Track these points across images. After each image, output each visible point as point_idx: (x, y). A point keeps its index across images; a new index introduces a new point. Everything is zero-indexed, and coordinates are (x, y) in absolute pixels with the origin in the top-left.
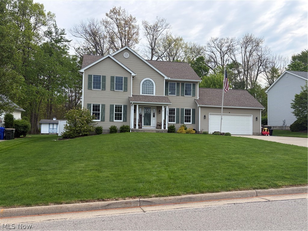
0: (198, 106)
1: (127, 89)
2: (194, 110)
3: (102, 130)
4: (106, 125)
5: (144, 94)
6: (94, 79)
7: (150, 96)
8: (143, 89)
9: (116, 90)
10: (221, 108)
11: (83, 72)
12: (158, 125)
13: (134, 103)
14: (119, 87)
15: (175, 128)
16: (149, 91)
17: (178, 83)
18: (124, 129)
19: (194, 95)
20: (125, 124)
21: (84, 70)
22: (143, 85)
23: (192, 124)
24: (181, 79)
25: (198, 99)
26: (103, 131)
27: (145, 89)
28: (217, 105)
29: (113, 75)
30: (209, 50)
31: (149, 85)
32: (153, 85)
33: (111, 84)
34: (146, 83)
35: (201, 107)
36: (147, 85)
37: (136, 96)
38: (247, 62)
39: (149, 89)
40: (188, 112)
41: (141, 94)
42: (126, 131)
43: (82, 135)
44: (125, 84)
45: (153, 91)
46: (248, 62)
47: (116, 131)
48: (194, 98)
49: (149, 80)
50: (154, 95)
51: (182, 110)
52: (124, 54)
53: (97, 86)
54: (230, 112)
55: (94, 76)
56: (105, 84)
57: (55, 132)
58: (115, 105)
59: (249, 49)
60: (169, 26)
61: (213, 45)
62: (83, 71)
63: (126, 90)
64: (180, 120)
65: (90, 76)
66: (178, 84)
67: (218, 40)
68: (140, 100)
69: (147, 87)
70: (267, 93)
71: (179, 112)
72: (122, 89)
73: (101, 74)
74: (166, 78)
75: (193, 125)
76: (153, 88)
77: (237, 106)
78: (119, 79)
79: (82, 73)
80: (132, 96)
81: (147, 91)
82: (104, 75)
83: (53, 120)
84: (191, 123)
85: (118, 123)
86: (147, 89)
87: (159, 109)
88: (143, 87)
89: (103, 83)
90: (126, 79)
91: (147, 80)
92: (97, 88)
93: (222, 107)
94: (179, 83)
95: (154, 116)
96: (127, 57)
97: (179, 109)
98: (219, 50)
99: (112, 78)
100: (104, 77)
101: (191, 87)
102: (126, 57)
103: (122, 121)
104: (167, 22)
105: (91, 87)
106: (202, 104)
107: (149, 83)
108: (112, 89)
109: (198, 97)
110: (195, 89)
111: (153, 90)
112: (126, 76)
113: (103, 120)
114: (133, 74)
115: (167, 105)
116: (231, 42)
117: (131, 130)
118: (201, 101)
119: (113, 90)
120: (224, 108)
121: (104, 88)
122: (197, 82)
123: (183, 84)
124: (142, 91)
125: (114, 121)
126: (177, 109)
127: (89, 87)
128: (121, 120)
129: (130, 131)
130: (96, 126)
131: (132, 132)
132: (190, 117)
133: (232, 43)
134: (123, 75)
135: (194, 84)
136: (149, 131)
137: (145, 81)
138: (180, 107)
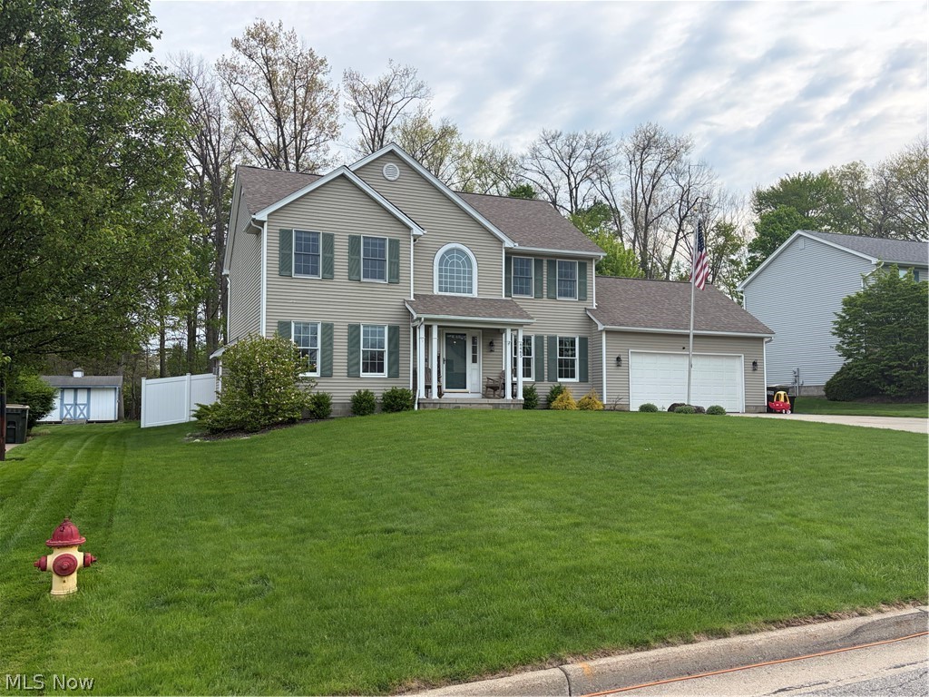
0: (601, 327)
1: (398, 277)
2: (584, 341)
3: (332, 403)
4: (341, 389)
5: (446, 291)
6: (296, 244)
7: (465, 298)
8: (440, 276)
9: (366, 280)
10: (688, 336)
11: (264, 222)
12: (491, 388)
13: (426, 320)
14: (375, 269)
15: (537, 396)
16: (458, 284)
17: (539, 258)
18: (398, 400)
19: (584, 296)
20: (398, 385)
21: (269, 215)
22: (440, 264)
23: (580, 381)
24: (548, 248)
25: (595, 308)
26: (332, 407)
27: (446, 277)
28: (652, 327)
29: (355, 233)
30: (534, 168)
31: (458, 265)
32: (470, 265)
33: (350, 260)
34: (451, 258)
35: (608, 332)
36: (452, 265)
37: (424, 299)
38: (644, 204)
39: (458, 278)
40: (567, 345)
41: (436, 292)
42: (403, 406)
43: (283, 420)
44: (393, 260)
45: (471, 284)
46: (647, 206)
47: (374, 405)
48: (583, 305)
49: (459, 251)
50: (475, 294)
51: (552, 339)
52: (386, 166)
53: (308, 266)
54: (684, 345)
55: (299, 235)
56: (332, 259)
57: (82, 416)
58: (364, 326)
59: (650, 166)
60: (423, 91)
61: (547, 152)
62: (266, 219)
63: (395, 278)
64: (546, 371)
65: (285, 235)
66: (539, 263)
67: (563, 137)
68: (442, 311)
69: (452, 271)
70: (742, 292)
71: (543, 346)
72: (382, 277)
73: (322, 229)
74: (508, 244)
75: (583, 385)
76: (471, 272)
77: (704, 327)
78: (375, 245)
79: (261, 223)
80: (412, 299)
81: (452, 283)
82: (328, 231)
83: (72, 375)
84: (576, 380)
85: (376, 383)
86: (452, 277)
87: (491, 336)
88: (440, 270)
89: (326, 255)
90: (395, 244)
91: (451, 250)
92: (306, 273)
93: (692, 332)
94: (542, 261)
95: (474, 360)
96: (393, 179)
97: (542, 337)
98: (566, 169)
99: (354, 241)
100: (329, 239)
101: (575, 273)
102: (389, 178)
103: (385, 374)
104: (419, 79)
105: (291, 271)
106: (613, 324)
107: (457, 258)
108: (353, 275)
109: (595, 304)
110: (586, 278)
111: (471, 278)
112: (395, 237)
113: (327, 372)
114: (416, 231)
115: (521, 325)
116: (598, 146)
117: (419, 404)
118: (605, 315)
119: (357, 278)
120: (695, 336)
121: (329, 272)
122: (591, 259)
123: (552, 264)
124: (440, 282)
125: (363, 375)
126: (536, 337)
127: (284, 269)
128: (383, 372)
129: (413, 407)
130: (314, 392)
131: (419, 407)
132: (573, 361)
133: (600, 150)
134: (385, 232)
135: (584, 262)
136: (470, 404)
137: (447, 252)
138: (546, 334)
